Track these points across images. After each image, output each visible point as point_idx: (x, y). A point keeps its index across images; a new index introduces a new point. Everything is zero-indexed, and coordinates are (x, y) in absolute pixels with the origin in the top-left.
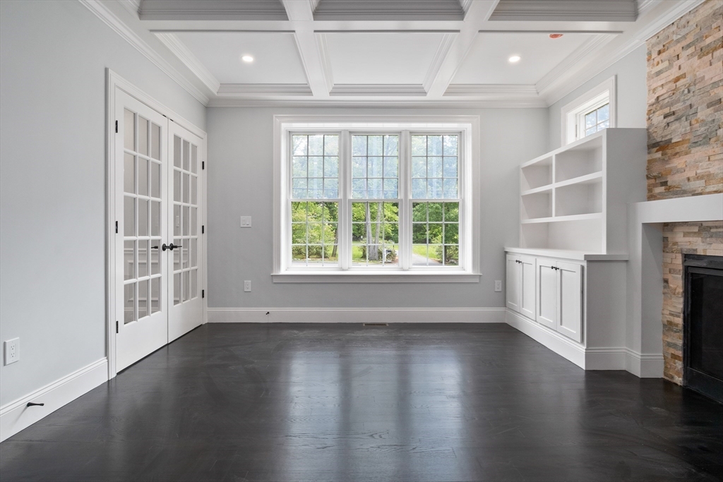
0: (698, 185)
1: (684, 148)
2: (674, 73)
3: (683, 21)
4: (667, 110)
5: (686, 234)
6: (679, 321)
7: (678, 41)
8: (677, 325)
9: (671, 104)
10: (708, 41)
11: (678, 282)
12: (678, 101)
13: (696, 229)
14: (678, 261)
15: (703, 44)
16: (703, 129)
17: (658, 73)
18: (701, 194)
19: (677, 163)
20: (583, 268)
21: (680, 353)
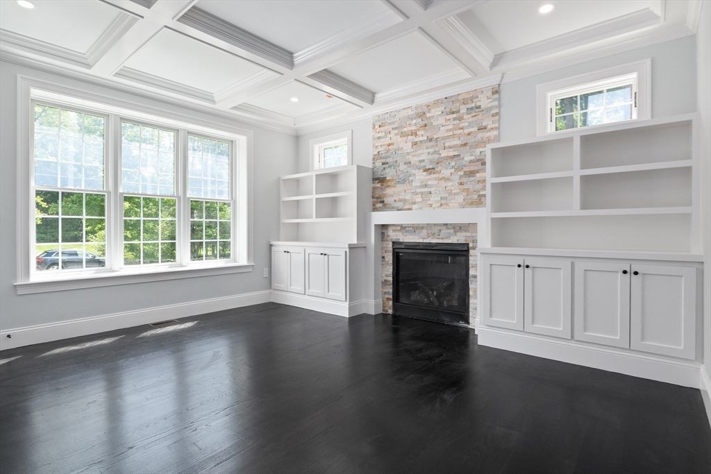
0: (400, 205)
1: (393, 183)
2: (387, 141)
3: (393, 114)
4: (384, 161)
5: (394, 231)
6: (390, 279)
7: (390, 124)
8: (389, 281)
9: (386, 158)
10: (405, 130)
11: (389, 258)
12: (390, 157)
13: (399, 228)
14: (390, 245)
15: (402, 130)
16: (402, 175)
17: (379, 138)
18: (401, 210)
19: (389, 191)
20: (346, 252)
21: (391, 297)
